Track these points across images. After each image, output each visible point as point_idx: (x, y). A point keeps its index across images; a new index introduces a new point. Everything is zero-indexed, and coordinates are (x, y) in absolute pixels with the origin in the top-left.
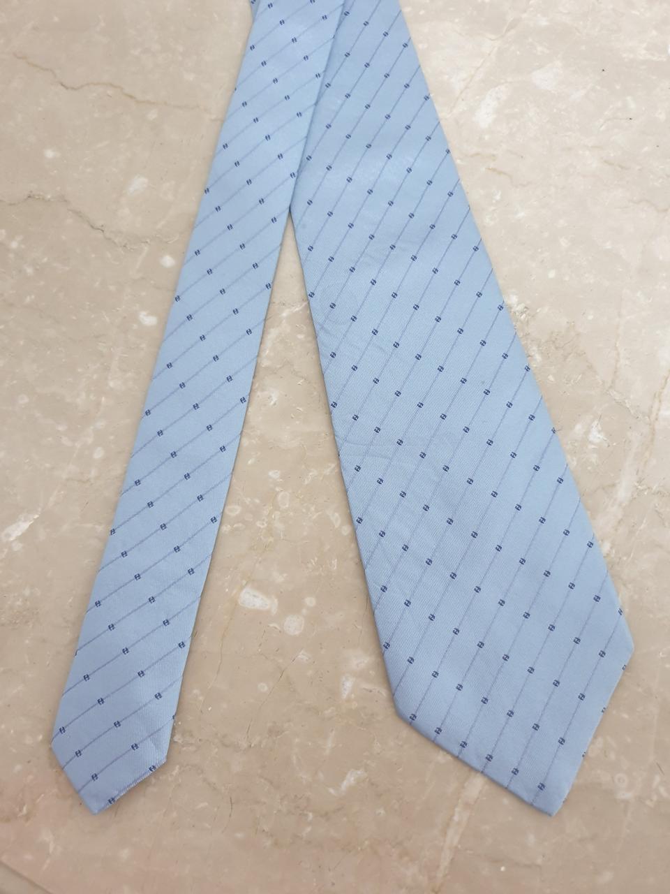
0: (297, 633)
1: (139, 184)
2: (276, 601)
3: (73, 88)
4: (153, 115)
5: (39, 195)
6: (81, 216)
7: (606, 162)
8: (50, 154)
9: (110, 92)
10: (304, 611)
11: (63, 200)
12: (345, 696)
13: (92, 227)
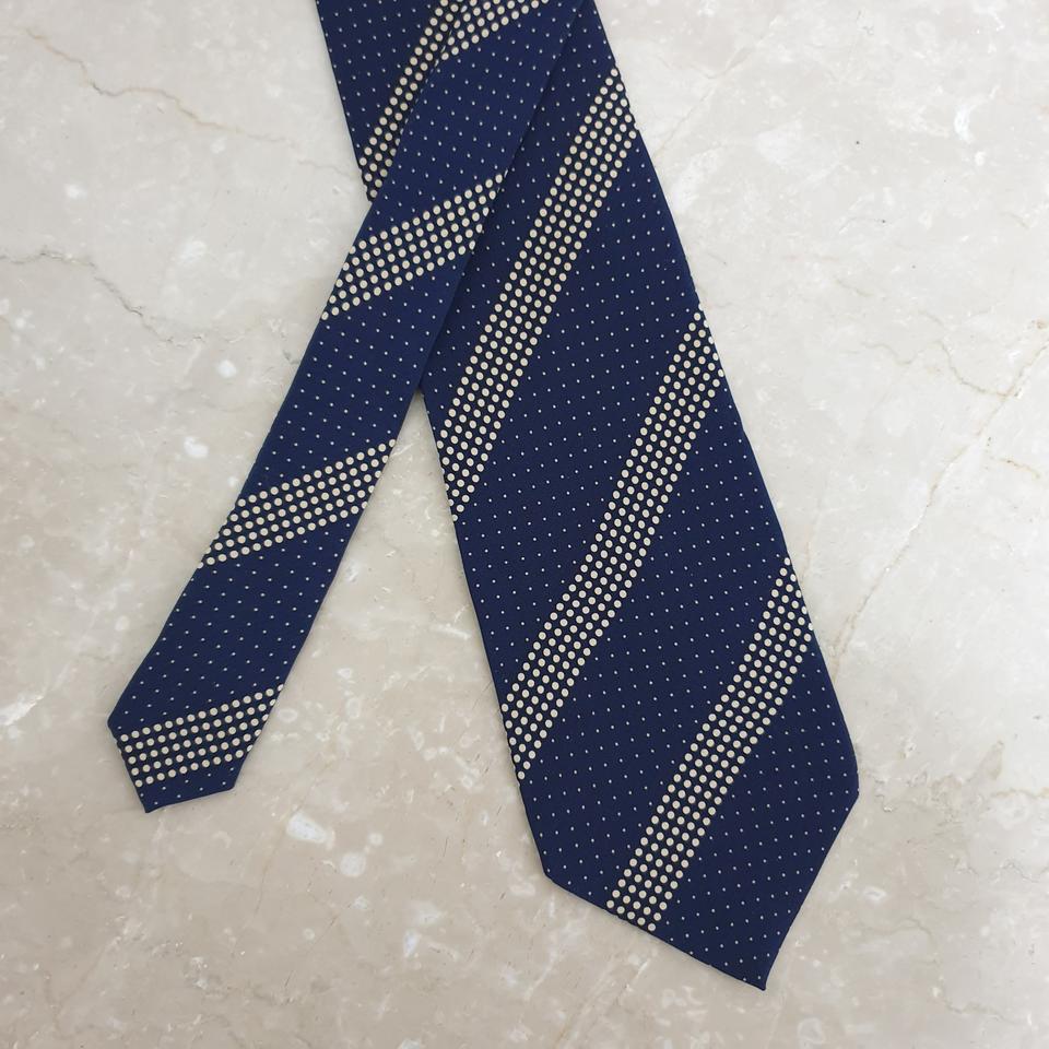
0: (356, 874)
1: (193, 250)
2: (333, 833)
3: (109, 94)
4: (218, 146)
5: (56, 253)
6: (112, 291)
7: (839, 282)
8: (73, 191)
9: (161, 105)
10: (367, 849)
11: (89, 262)
12: (407, 955)
13: (127, 307)
